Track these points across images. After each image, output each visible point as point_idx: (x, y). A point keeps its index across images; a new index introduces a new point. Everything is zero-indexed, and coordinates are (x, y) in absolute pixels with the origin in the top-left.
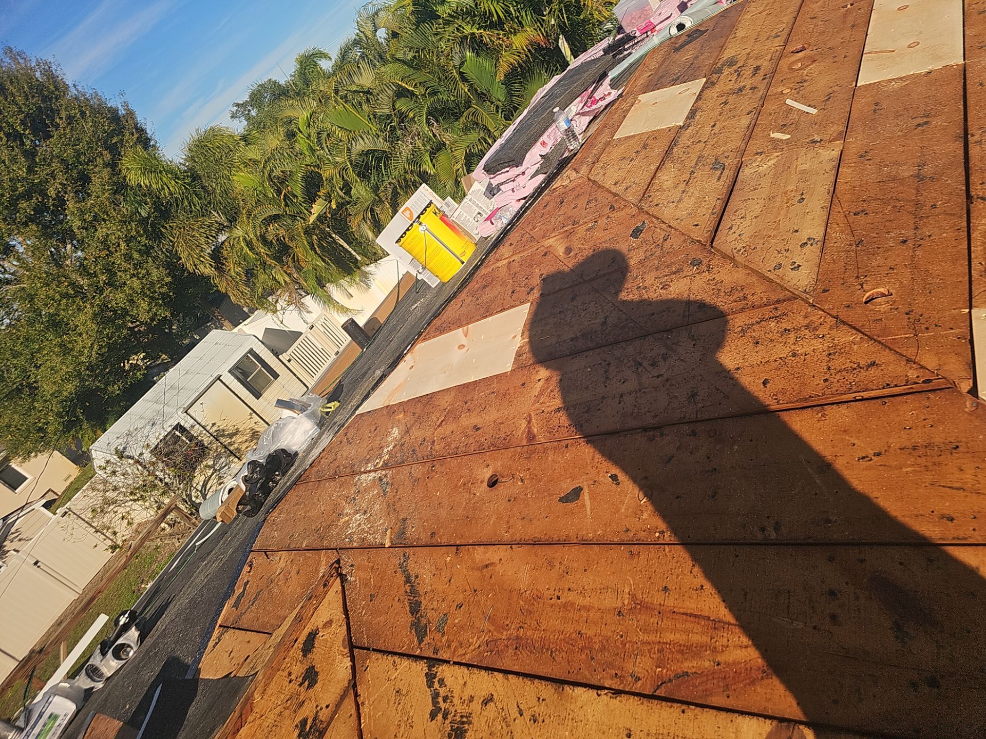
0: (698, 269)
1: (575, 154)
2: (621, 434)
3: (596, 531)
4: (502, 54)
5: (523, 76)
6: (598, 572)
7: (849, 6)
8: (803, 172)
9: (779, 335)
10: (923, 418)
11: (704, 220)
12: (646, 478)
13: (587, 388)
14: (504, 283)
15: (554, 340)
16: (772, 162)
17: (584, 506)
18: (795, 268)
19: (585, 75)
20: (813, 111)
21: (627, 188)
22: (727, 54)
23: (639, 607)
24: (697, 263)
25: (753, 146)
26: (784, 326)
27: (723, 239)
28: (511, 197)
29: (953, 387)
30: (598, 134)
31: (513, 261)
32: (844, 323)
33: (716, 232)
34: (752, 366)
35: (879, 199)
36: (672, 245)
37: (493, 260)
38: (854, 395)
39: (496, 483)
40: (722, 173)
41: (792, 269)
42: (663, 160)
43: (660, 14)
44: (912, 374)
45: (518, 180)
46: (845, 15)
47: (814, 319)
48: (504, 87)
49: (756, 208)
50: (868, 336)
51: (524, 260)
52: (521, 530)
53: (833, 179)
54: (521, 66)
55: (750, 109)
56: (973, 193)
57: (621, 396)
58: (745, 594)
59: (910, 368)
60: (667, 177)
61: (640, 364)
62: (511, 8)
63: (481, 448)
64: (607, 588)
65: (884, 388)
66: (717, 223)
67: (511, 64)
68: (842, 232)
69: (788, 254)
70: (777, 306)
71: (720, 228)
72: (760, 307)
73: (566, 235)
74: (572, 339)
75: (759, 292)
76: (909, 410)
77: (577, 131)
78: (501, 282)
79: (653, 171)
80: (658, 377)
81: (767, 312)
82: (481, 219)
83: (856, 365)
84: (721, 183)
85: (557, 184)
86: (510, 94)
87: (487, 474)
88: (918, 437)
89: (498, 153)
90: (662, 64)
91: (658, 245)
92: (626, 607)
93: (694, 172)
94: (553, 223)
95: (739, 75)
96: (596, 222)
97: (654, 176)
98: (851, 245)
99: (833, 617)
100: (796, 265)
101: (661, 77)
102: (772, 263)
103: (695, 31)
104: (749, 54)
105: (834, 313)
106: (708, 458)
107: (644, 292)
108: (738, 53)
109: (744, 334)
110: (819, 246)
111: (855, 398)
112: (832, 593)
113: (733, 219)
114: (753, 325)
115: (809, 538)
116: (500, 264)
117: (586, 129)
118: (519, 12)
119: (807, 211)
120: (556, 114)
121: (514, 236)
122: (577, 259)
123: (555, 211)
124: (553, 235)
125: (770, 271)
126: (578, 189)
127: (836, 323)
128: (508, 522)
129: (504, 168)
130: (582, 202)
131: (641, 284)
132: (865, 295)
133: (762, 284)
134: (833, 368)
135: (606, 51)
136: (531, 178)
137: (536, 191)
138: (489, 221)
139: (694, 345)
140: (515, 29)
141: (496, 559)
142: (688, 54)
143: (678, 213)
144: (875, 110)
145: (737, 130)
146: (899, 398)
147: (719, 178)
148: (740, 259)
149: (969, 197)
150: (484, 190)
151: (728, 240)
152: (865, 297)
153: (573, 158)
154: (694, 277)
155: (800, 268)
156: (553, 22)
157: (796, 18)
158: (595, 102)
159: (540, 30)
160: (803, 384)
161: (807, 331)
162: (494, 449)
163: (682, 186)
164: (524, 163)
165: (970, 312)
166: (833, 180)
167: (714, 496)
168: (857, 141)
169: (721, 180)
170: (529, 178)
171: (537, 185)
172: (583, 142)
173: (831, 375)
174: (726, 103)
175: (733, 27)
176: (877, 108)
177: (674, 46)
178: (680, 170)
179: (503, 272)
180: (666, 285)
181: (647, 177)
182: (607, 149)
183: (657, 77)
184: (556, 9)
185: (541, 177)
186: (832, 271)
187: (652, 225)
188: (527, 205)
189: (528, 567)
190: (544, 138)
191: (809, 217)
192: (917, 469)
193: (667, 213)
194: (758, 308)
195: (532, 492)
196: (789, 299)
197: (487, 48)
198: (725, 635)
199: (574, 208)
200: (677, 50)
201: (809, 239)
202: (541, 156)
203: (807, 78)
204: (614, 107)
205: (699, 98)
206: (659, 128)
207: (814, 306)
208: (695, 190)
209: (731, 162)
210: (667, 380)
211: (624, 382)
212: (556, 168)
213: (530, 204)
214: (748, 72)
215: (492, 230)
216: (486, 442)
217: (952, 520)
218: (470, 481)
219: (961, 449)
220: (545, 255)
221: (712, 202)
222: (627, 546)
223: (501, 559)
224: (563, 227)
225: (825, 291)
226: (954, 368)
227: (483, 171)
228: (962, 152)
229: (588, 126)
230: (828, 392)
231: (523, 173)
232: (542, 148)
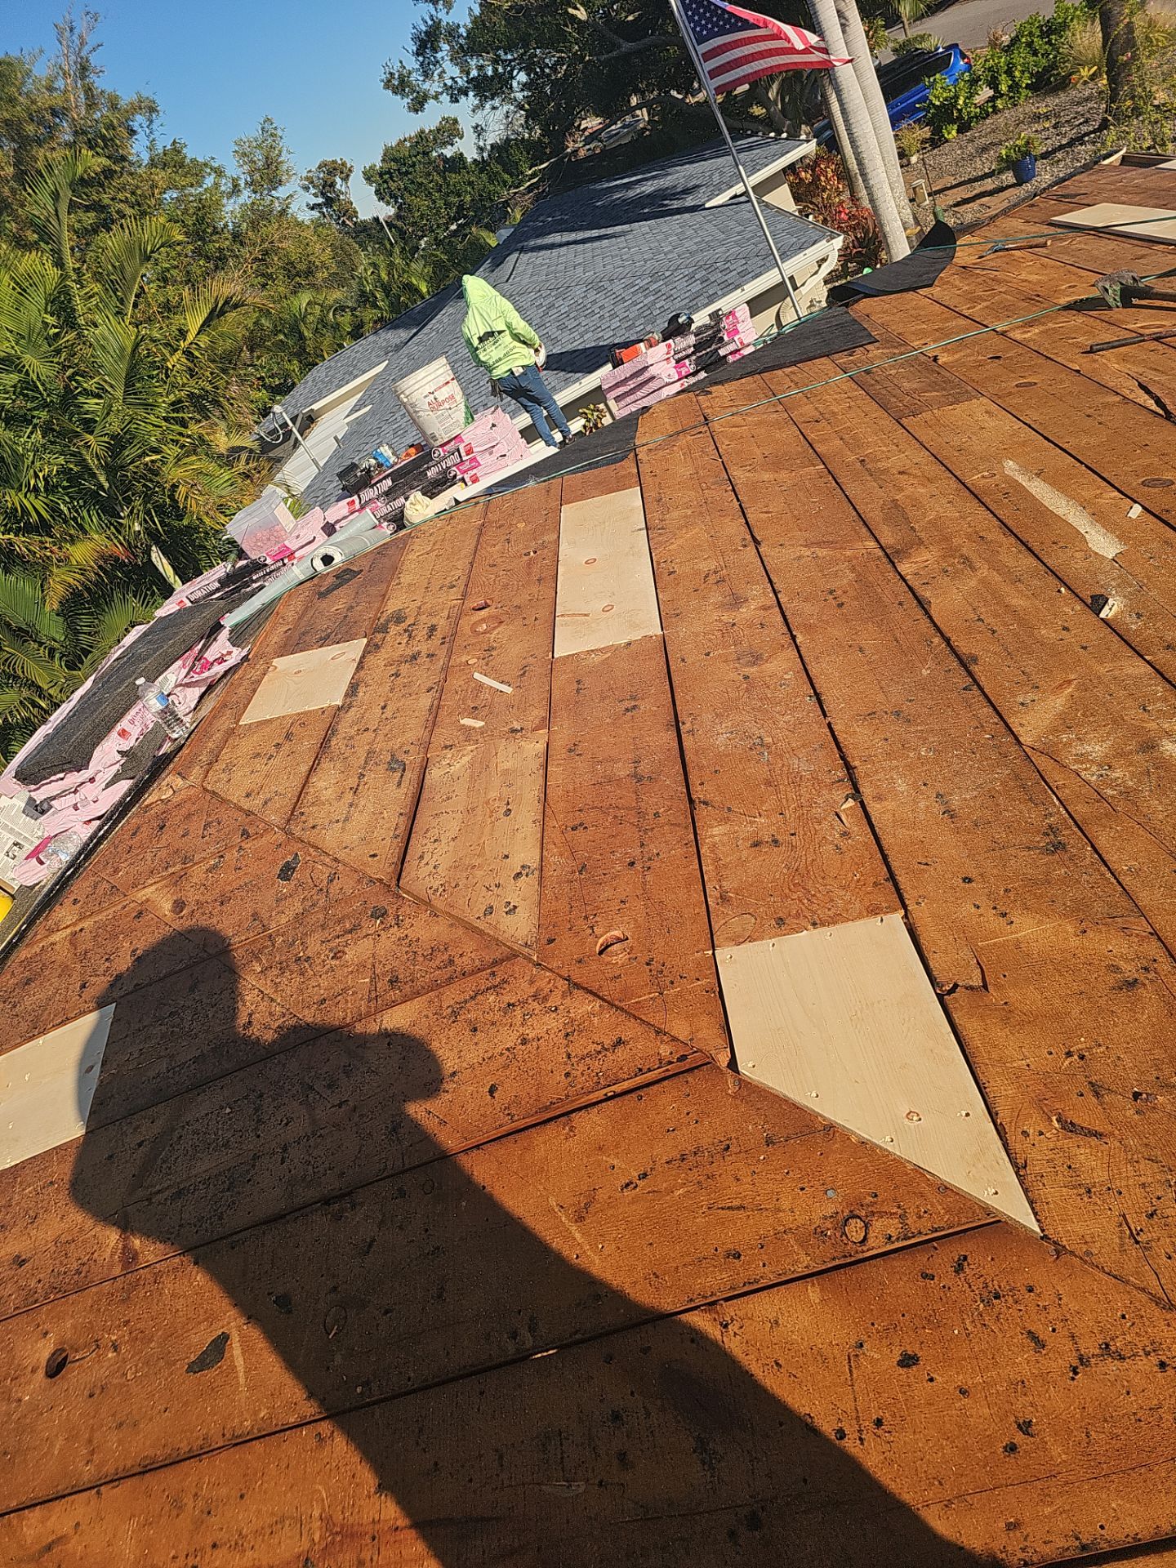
0: (382, 922)
1: (181, 748)
2: (288, 1217)
3: (256, 1413)
4: (51, 571)
5: (95, 602)
6: (265, 1493)
7: (532, 554)
8: (506, 772)
9: (502, 1014)
10: (686, 1112)
11: (384, 848)
12: (335, 1289)
13: (226, 1145)
14: (65, 971)
15: (163, 1066)
16: (466, 759)
17: (233, 1368)
18: (510, 910)
19: (186, 628)
20: (508, 690)
21: (266, 803)
22: (392, 606)
23: (338, 1538)
24: (379, 914)
25: (442, 736)
26: (507, 999)
27: (413, 875)
28: (71, 818)
29: (709, 1063)
30: (214, 717)
31: (81, 930)
32: (578, 986)
33: (402, 864)
34: (472, 1067)
35: (596, 807)
36: (341, 889)
37: (42, 932)
38: (604, 1091)
39: (64, 1365)
40: (402, 775)
41: (507, 913)
42: (317, 757)
43: (298, 537)
44: (665, 1050)
45: (82, 790)
46: (529, 564)
47: (541, 984)
48: (60, 619)
49: (451, 825)
50: (608, 1002)
51: (99, 926)
52: (119, 1451)
53: (541, 781)
54: (88, 590)
55: (429, 684)
56: (694, 797)
57: (285, 1149)
58: (501, 1457)
59: (661, 1043)
60: (325, 783)
61: (311, 1088)
62: (62, 506)
63: (30, 1300)
64: (283, 1519)
65: (636, 1076)
66: (403, 850)
67: (70, 586)
68: (561, 855)
69: (499, 891)
70: (494, 969)
71: (408, 858)
72: (472, 973)
73: (173, 881)
74: (195, 1060)
75: (469, 954)
76: (667, 1102)
77: (181, 710)
78: (60, 970)
79: (305, 774)
80: (340, 1106)
81: (482, 980)
82: (21, 854)
83: (600, 1047)
84: (403, 790)
85: (150, 798)
86: (73, 630)
87: (44, 1351)
88: (684, 1141)
89: (41, 750)
90: (303, 615)
91: (321, 890)
92: (316, 1547)
93: (364, 776)
94: (149, 862)
95: (410, 636)
96: (222, 857)
97: (307, 781)
98: (573, 872)
99: (622, 1456)
100: (511, 906)
101: (303, 634)
102: (481, 906)
103: (344, 571)
104: (420, 608)
105: (565, 973)
106: (426, 1231)
107: (307, 966)
108: (406, 605)
109: (456, 1017)
110: (537, 876)
111: (606, 1095)
112: (616, 1417)
113: (424, 843)
114: (466, 1002)
115: (576, 1332)
116: (57, 937)
117: (197, 706)
118: (77, 511)
119: (517, 827)
120: (140, 688)
121: (80, 888)
122: (194, 920)
123: (151, 842)
124: (150, 881)
125: (479, 918)
126: (188, 805)
127: (569, 987)
128: (90, 1441)
129: (55, 774)
130: (196, 826)
131: (301, 954)
132: (597, 942)
133: (472, 940)
134: (573, 1054)
135: (224, 582)
136: (107, 786)
137: (116, 809)
138: (35, 859)
139: (389, 1044)
140: (71, 536)
141: (67, 1528)
142: (339, 602)
143: (347, 839)
144: (578, 690)
145: (417, 714)
146: (655, 1087)
147: (399, 784)
148: (438, 903)
149: (691, 801)
150: (23, 805)
151: (422, 876)
152: (599, 945)
153: (176, 754)
154: (379, 936)
155: (517, 910)
156: (137, 527)
157: (471, 564)
158: (209, 665)
159: (116, 538)
160: (540, 1085)
161: (536, 1003)
162: (58, 1296)
163: (349, 797)
164: (91, 765)
165: (714, 954)
166: (543, 783)
167: (440, 1297)
168: (564, 731)
169: (402, 786)
170: (103, 786)
171: (117, 798)
172: (192, 728)
173: (573, 1065)
174: (397, 675)
175: (395, 570)
176: (580, 686)
177: (319, 587)
178: (343, 772)
179: (63, 953)
180: (339, 952)
181: (297, 783)
182: (230, 741)
183: (297, 633)
184: (139, 511)
185: (124, 785)
186: (555, 912)
187: (308, 858)
188: (102, 832)
189: (134, 1523)
190: (124, 724)
191: (519, 835)
192: (690, 1188)
193: (330, 838)
194: (470, 975)
195: (136, 1366)
196: (508, 959)
197: (23, 562)
198: (479, 1542)
199: (183, 836)
200: (322, 595)
201: (523, 867)
202: (119, 752)
203: (495, 645)
204: (236, 676)
205: (360, 666)
206: (307, 709)
207: (540, 965)
208: (367, 802)
209: (413, 759)
210: (355, 1109)
211: (287, 1124)
212: (147, 772)
213: (107, 831)
214: (421, 633)
215: (42, 875)
216: (40, 1285)
217: (738, 1256)
218: (9, 1374)
219: (732, 1148)
220: (139, 915)
221: (392, 819)
222: (311, 1426)
223: (78, 1524)
224: (167, 868)
225: (551, 941)
226: (708, 1037)
227: (15, 780)
228: (676, 744)
229: (198, 702)
230: (571, 1091)
231: (92, 780)
232: (122, 741)
